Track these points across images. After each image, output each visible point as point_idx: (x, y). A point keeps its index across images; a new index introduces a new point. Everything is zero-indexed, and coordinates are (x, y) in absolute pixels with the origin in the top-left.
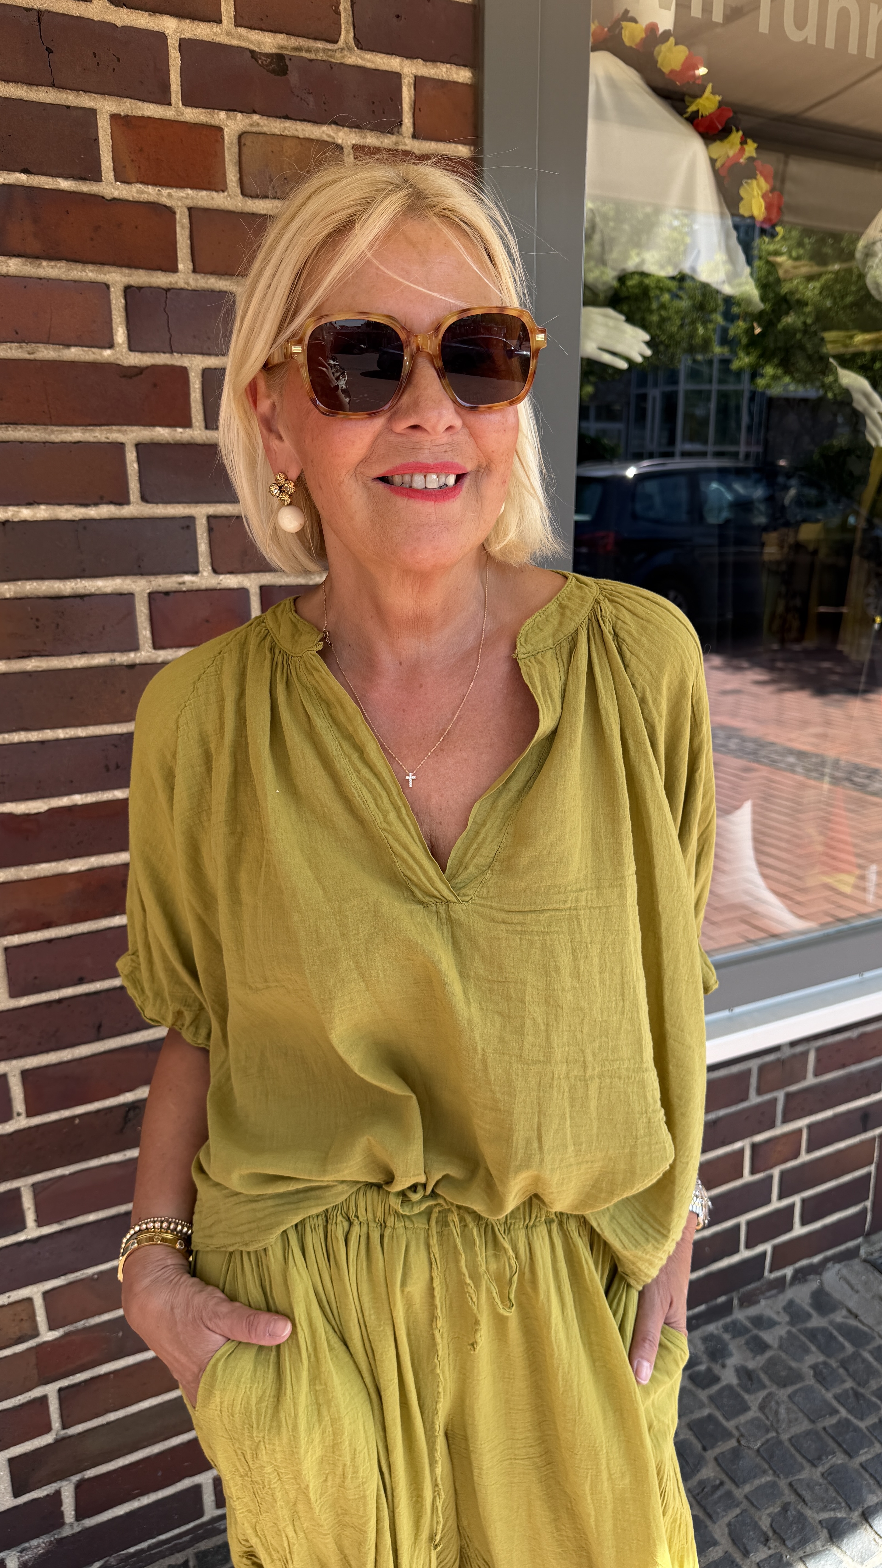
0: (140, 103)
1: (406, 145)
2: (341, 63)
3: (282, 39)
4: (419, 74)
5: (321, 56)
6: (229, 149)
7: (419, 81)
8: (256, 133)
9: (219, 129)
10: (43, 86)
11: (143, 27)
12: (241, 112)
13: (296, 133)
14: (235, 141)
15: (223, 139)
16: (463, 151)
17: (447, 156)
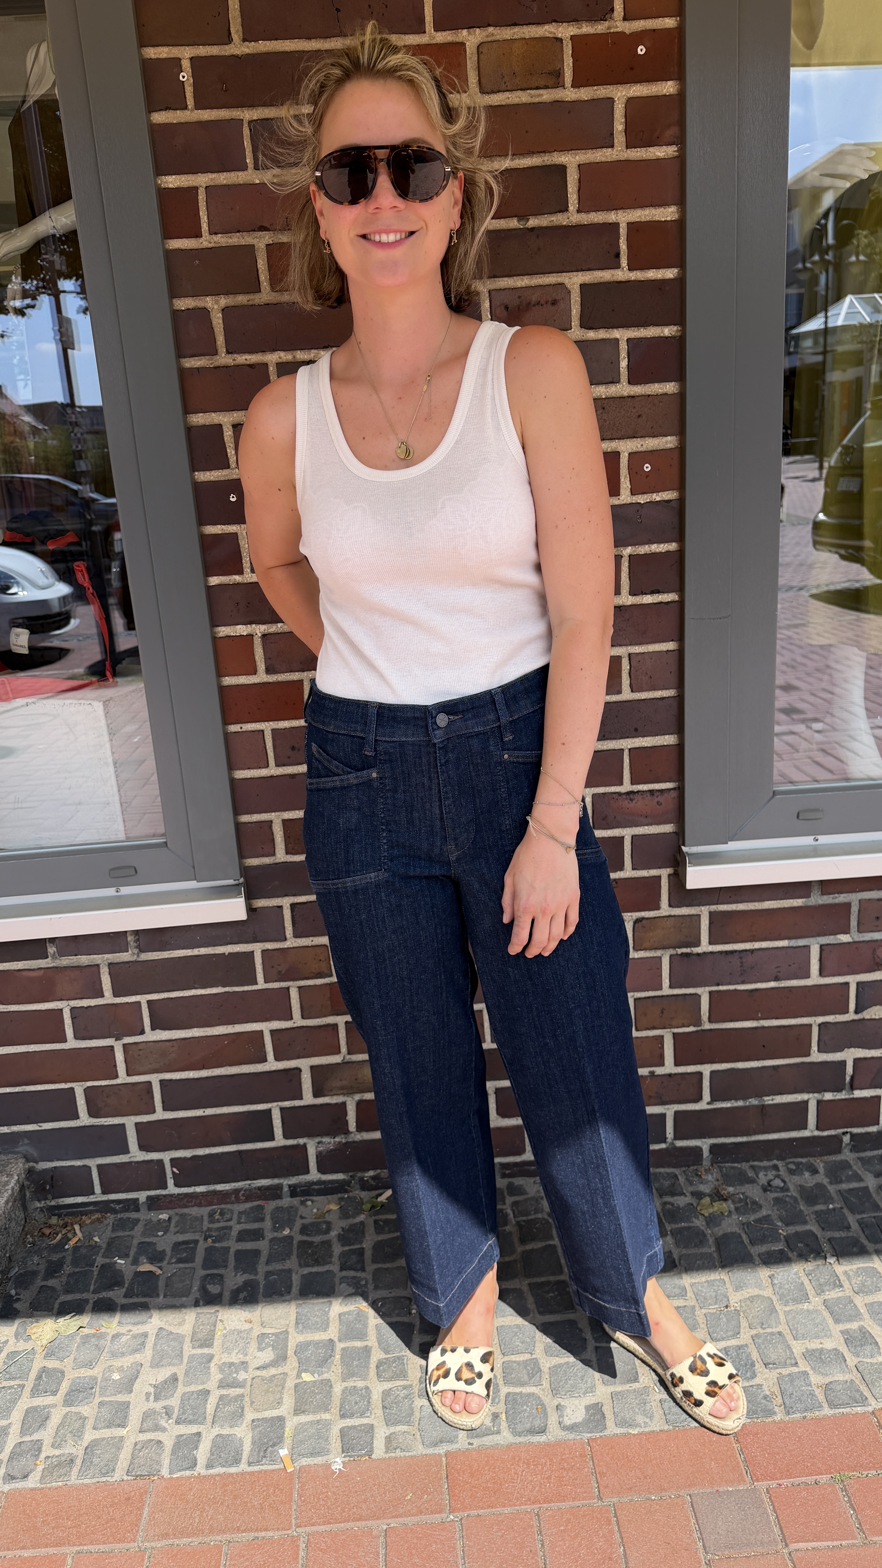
0: (403, 36)
1: (617, 27)
6: (470, 59)
8: (491, 42)
9: (463, 44)
10: (333, 38)
12: (479, 27)
13: (523, 36)
14: (475, 51)
15: (465, 51)
16: (670, 23)
17: (654, 30)
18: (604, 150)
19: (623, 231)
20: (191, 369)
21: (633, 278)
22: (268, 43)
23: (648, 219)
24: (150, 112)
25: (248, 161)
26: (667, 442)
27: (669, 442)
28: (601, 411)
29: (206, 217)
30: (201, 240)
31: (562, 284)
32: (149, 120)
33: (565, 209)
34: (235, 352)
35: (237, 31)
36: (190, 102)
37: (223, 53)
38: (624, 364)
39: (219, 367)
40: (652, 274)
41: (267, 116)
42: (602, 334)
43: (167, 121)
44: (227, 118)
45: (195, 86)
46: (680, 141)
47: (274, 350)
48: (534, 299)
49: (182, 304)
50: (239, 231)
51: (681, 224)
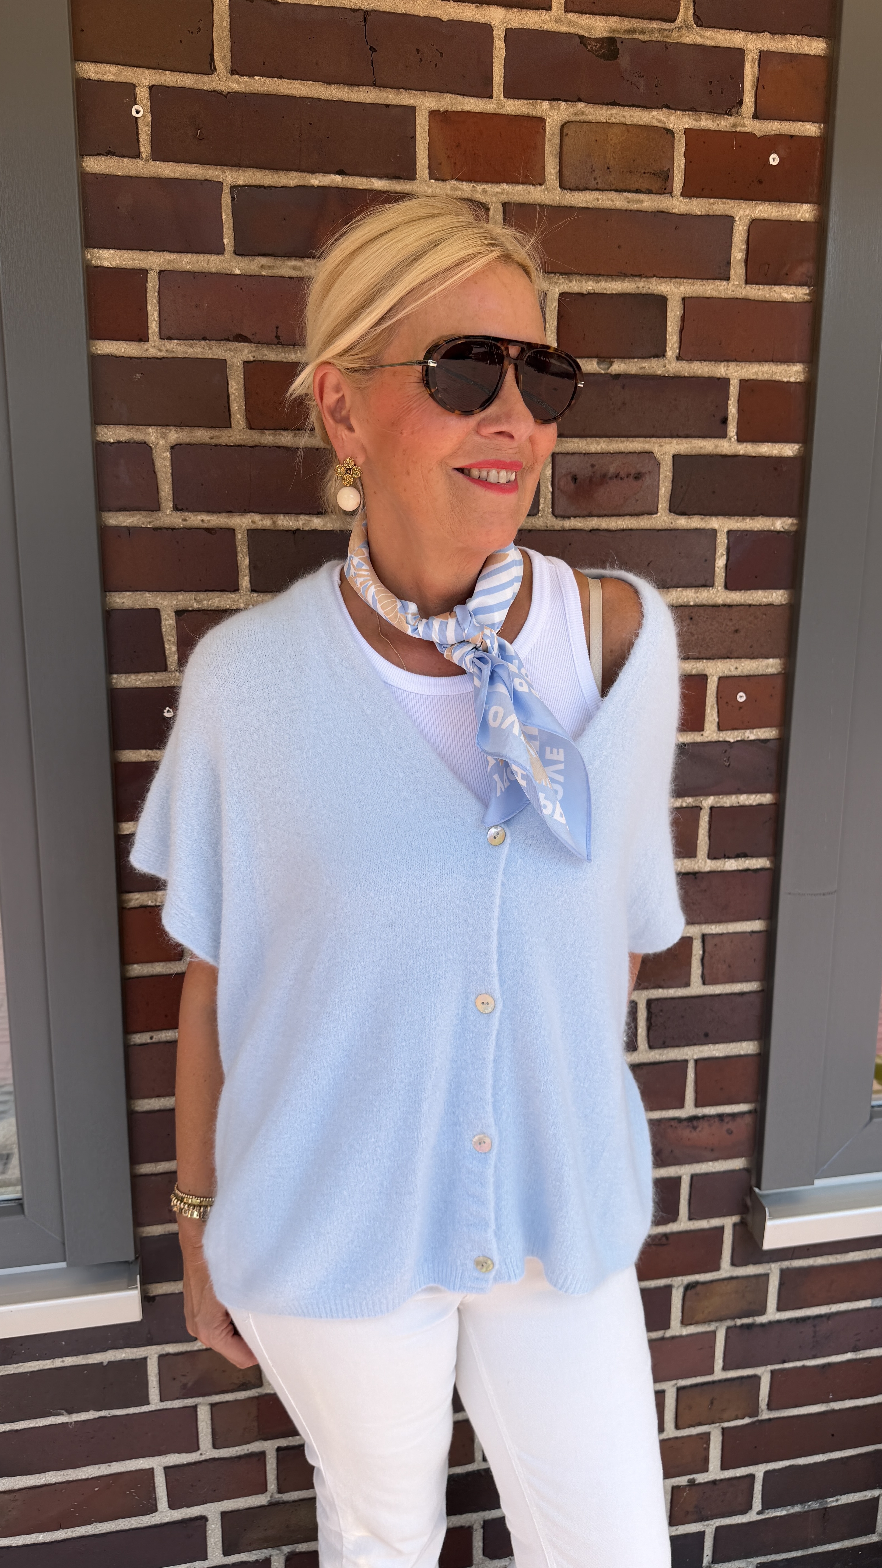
0: (460, 98)
1: (745, 126)
2: (677, 43)
3: (615, 22)
4: (765, 49)
5: (656, 37)
6: (550, 140)
7: (764, 57)
8: (580, 122)
9: (542, 120)
10: (363, 85)
11: (468, 20)
12: (565, 101)
13: (623, 120)
14: (558, 132)
15: (544, 130)
16: (811, 129)
17: (792, 136)
18: (718, 282)
19: (734, 389)
20: (117, 528)
21: (741, 452)
22: (268, 80)
23: (766, 377)
24: (82, 156)
25: (225, 241)
26: (767, 667)
27: (771, 666)
28: (688, 621)
29: (156, 314)
30: (146, 346)
31: (650, 453)
32: (80, 166)
33: (660, 353)
34: (188, 510)
35: (224, 58)
36: (145, 148)
37: (200, 86)
38: (721, 562)
39: (160, 528)
40: (767, 449)
41: (257, 183)
42: (695, 522)
43: (107, 171)
44: (199, 177)
45: (155, 126)
46: (817, 282)
47: (245, 510)
48: (612, 470)
49: (110, 434)
50: (204, 339)
51: (809, 387)
